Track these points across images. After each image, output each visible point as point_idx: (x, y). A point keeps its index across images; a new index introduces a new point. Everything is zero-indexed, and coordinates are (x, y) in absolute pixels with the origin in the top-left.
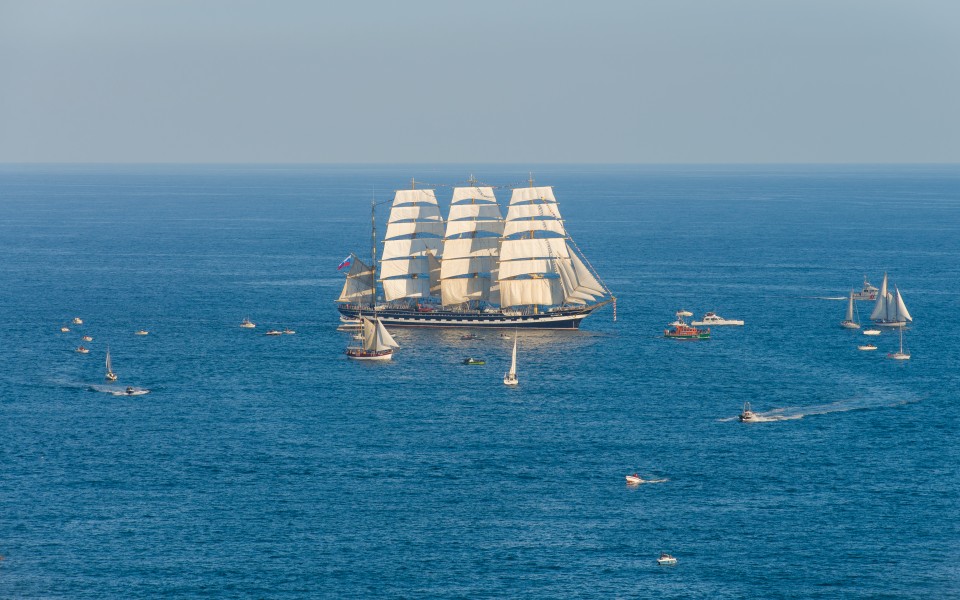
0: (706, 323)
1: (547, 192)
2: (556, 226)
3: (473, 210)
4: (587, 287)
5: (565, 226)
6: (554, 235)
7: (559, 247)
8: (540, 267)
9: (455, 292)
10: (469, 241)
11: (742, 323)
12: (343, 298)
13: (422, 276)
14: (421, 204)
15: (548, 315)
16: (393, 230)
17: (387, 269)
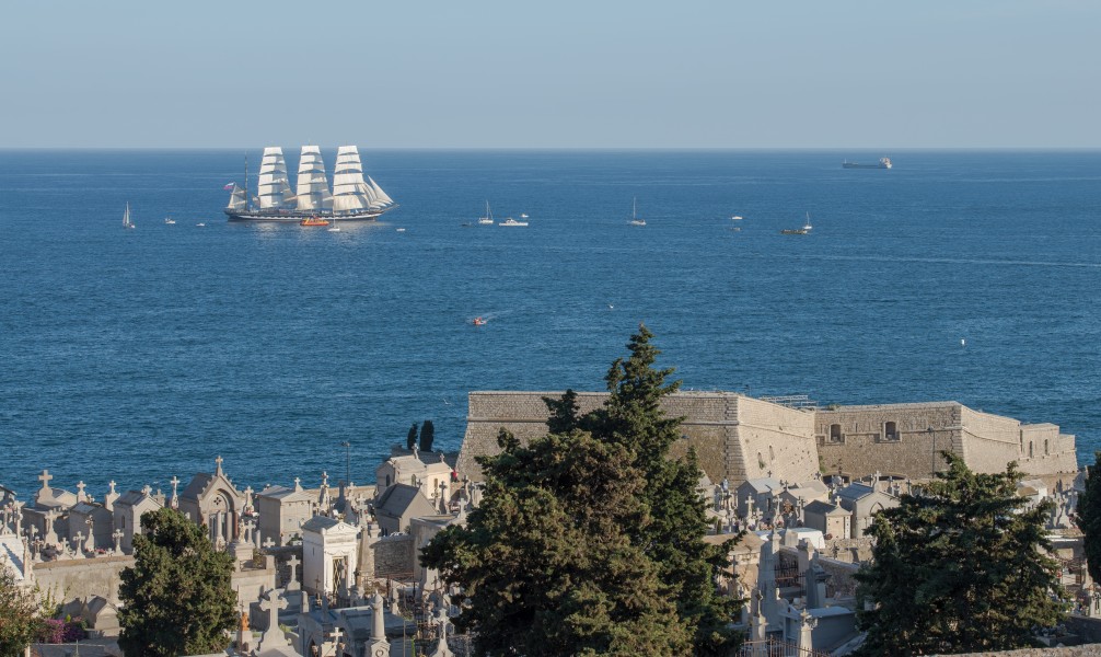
0: (508, 224)
1: (354, 149)
2: (359, 167)
3: (312, 158)
4: (381, 198)
5: (363, 167)
6: (357, 171)
7: (359, 177)
8: (352, 189)
9: (306, 203)
10: (309, 175)
11: (526, 224)
12: (232, 205)
13: (278, 194)
14: (277, 155)
15: (360, 214)
16: (264, 169)
17: (262, 190)
